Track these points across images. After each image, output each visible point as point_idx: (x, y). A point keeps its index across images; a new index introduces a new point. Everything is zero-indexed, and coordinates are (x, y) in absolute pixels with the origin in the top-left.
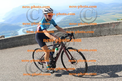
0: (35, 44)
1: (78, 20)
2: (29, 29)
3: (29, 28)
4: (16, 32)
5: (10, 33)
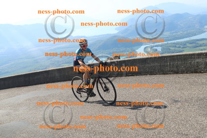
0: (170, 74)
3: (156, 46)
4: (134, 51)
5: (125, 51)
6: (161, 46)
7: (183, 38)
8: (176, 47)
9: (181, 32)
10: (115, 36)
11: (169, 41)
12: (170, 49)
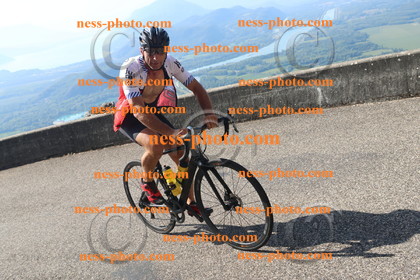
1: (358, 38)
8: (227, 74)
11: (211, 63)
12: (216, 80)
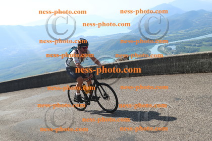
2: (168, 47)
3: (170, 45)
4: (148, 50)
5: (138, 51)
6: (175, 45)
7: (199, 36)
8: (191, 45)
9: (197, 30)
10: (127, 35)
11: (183, 39)
12: (185, 48)
